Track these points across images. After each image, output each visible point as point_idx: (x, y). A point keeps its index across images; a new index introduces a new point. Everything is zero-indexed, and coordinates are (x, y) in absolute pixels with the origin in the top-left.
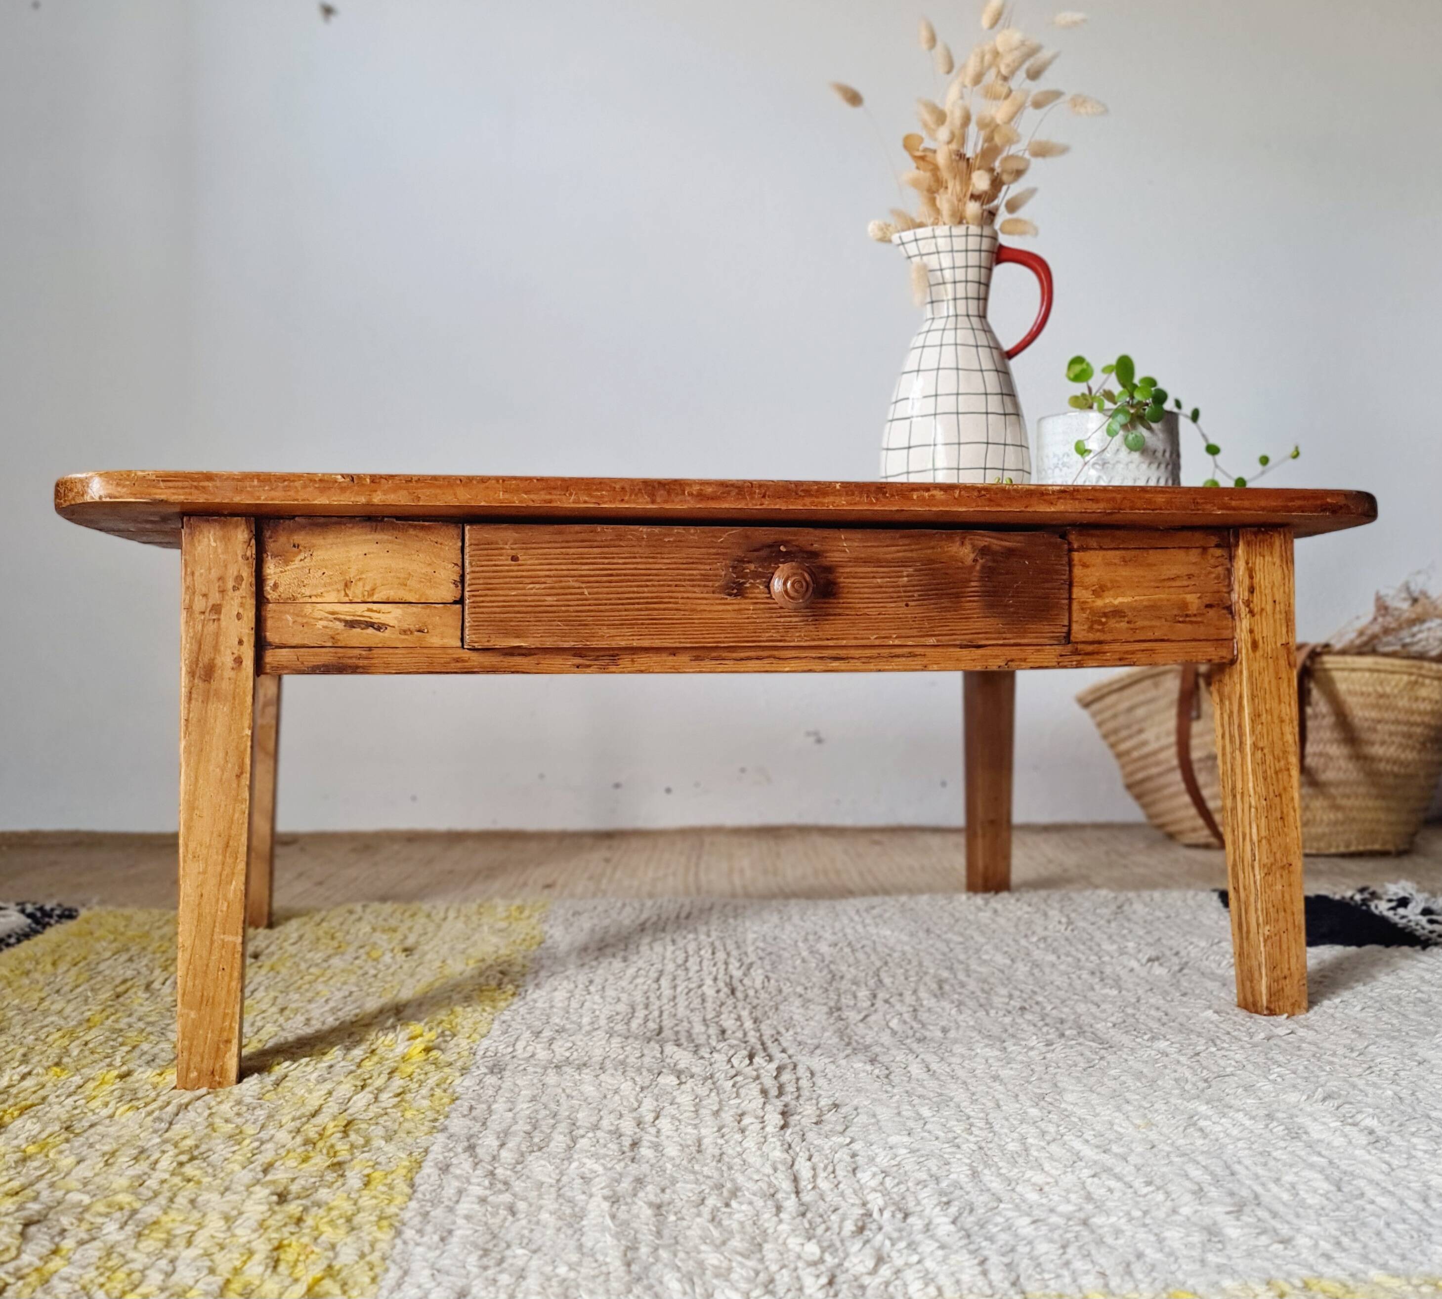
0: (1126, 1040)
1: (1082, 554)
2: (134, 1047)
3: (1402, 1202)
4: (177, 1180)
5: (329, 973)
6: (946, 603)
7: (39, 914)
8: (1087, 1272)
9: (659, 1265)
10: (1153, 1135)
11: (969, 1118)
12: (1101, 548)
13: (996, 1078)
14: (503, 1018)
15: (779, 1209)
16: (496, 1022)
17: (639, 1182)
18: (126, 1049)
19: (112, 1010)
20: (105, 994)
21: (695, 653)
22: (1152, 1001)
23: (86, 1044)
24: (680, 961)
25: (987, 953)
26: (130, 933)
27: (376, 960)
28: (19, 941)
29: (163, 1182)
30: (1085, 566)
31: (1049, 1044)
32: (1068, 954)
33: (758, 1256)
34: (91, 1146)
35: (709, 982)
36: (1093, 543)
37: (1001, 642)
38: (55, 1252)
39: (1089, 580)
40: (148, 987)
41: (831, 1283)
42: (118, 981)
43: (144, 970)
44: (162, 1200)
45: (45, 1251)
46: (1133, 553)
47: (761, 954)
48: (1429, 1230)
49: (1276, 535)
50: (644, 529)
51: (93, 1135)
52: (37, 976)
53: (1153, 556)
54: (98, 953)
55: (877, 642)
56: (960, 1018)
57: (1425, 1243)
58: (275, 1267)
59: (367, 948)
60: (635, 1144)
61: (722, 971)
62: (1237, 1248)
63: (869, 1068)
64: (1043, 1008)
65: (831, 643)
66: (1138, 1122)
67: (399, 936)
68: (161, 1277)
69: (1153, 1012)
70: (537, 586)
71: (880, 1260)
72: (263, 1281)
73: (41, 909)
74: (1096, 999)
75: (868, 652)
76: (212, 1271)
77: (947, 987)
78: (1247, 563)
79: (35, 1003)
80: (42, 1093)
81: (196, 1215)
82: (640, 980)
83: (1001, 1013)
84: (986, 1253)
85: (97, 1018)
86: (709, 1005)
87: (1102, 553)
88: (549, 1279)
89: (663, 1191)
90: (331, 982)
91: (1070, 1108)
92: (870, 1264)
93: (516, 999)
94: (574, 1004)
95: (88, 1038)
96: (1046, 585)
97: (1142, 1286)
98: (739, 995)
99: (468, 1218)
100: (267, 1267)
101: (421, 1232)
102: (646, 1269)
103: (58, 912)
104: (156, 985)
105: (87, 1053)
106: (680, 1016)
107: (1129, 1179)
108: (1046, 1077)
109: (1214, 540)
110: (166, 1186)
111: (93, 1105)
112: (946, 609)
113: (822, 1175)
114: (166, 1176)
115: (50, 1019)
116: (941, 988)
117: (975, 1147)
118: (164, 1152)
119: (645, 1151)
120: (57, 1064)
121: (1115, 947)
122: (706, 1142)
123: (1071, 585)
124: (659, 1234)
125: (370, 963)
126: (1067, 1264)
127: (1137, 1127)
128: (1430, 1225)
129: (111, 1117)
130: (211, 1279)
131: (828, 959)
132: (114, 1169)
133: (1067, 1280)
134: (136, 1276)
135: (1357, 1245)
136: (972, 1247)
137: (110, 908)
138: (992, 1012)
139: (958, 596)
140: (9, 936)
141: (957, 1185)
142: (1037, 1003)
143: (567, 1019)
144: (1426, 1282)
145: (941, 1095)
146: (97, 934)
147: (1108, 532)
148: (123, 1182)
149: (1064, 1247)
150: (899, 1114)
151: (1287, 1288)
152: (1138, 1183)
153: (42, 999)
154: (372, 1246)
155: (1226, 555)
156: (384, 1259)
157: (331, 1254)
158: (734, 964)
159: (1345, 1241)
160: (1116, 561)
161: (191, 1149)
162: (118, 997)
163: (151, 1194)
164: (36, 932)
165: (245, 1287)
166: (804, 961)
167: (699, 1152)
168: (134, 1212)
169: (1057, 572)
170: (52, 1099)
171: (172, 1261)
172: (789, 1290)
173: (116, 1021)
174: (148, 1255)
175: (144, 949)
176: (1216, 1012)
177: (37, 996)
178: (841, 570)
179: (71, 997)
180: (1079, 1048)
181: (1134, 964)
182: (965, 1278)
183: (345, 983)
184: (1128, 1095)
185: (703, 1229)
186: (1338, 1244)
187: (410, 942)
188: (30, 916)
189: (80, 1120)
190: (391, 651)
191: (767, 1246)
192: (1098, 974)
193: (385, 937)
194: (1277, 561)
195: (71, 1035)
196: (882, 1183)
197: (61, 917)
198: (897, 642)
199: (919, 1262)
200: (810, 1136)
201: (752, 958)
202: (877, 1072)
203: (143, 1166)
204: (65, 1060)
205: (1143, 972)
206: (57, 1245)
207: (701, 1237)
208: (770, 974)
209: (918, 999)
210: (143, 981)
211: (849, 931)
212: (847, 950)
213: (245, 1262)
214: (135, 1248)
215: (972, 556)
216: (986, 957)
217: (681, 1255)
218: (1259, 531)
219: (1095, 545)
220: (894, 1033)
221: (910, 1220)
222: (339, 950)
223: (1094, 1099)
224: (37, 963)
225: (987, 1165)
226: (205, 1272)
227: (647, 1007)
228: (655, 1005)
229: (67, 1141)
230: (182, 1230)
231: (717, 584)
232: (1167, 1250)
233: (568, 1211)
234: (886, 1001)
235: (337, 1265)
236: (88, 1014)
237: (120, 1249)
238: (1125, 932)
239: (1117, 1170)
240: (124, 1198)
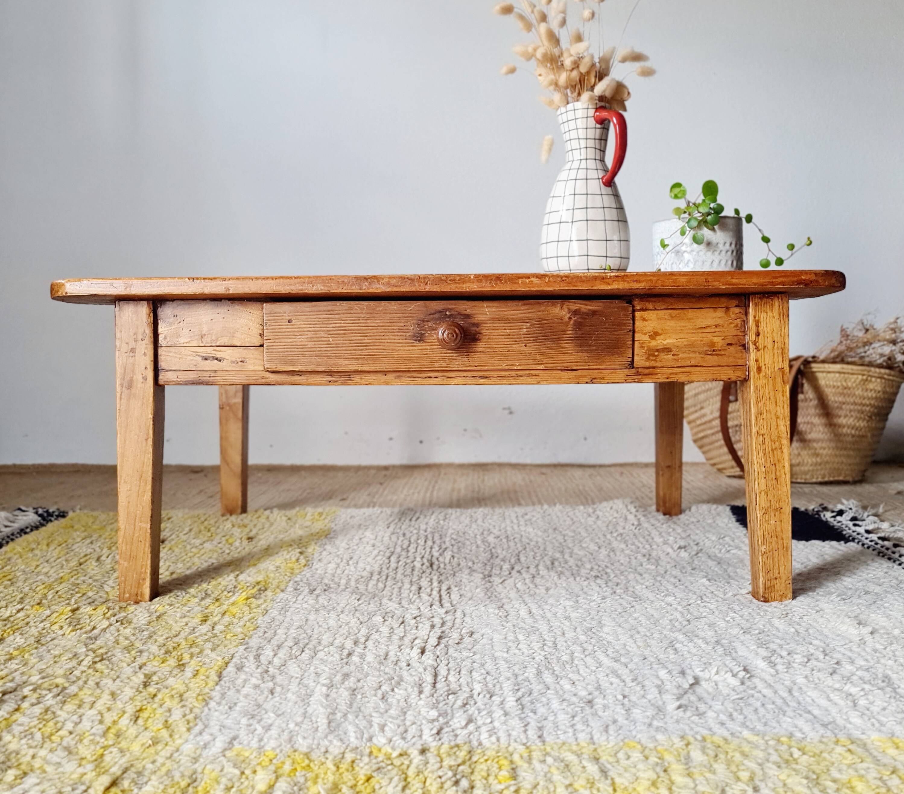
0: (651, 596)
1: (642, 312)
2: (84, 594)
3: (776, 692)
4: (91, 671)
5: (202, 551)
6: (550, 344)
7: (45, 515)
8: (583, 731)
9: (347, 723)
10: (647, 653)
11: (544, 640)
12: (656, 309)
13: (568, 618)
14: (296, 579)
15: (421, 692)
16: (291, 582)
17: (346, 676)
18: (79, 595)
19: (75, 572)
20: (73, 563)
21: (398, 374)
22: (674, 573)
23: (57, 592)
24: (405, 547)
25: (586, 542)
26: (95, 527)
27: (231, 544)
28: (32, 530)
29: (83, 672)
30: (644, 320)
31: (604, 598)
32: (633, 544)
33: (402, 718)
34: (49, 651)
35: (418, 559)
36: (650, 306)
37: (586, 367)
38: (17, 710)
39: (647, 329)
40: (98, 559)
41: (438, 733)
42: (82, 555)
43: (98, 549)
44: (81, 683)
45: (11, 709)
46: (677, 311)
47: (453, 542)
48: (786, 709)
49: (776, 298)
50: (365, 303)
51: (51, 645)
52: (37, 552)
53: (691, 314)
54: (74, 539)
55: (507, 368)
56: (560, 581)
57: (781, 716)
58: (136, 721)
59: (227, 537)
60: (350, 655)
61: (428, 553)
62: (672, 718)
63: (496, 611)
64: (609, 576)
65: (478, 368)
66: (640, 644)
67: (247, 530)
68: (73, 725)
69: (672, 580)
70: (303, 336)
71: (470, 721)
72: (128, 729)
73: (47, 512)
74: (641, 571)
75: (503, 373)
76: (101, 722)
77: (556, 563)
78: (755, 317)
79: (33, 568)
80: (27, 620)
81: (98, 691)
82: (379, 558)
83: (583, 579)
84: (529, 720)
85: (66, 577)
86: (416, 573)
87: (656, 312)
88: (283, 731)
89: (359, 681)
90: (203, 557)
91: (604, 636)
92: (463, 723)
93: (306, 568)
94: (339, 571)
95: (59, 589)
96: (619, 332)
97: (611, 738)
98: (435, 567)
99: (246, 696)
100: (131, 720)
101: (219, 704)
102: (339, 725)
103: (56, 513)
104: (103, 558)
105: (56, 597)
106: (397, 578)
107: (623, 677)
108: (596, 617)
109: (735, 302)
110: (84, 674)
111: (54, 627)
112: (551, 348)
113: (452, 673)
114: (85, 669)
115: (40, 577)
116: (553, 563)
117: (543, 658)
118: (87, 655)
119: (355, 659)
120: (38, 604)
121: (661, 540)
122: (391, 654)
123: (634, 332)
124: (351, 706)
125: (227, 546)
126: (573, 726)
127: (639, 647)
128: (788, 705)
129: (64, 635)
130: (100, 726)
131: (492, 545)
132: (57, 665)
133: (570, 734)
134: (59, 725)
135: (741, 717)
136: (523, 716)
137: (85, 511)
138: (578, 579)
139: (559, 340)
140: (27, 528)
141: (527, 680)
142: (606, 573)
143: (333, 580)
144: (773, 739)
145: (533, 627)
146: (76, 527)
147: (660, 299)
148: (61, 672)
149: (573, 717)
150: (506, 638)
151: (691, 740)
152: (628, 680)
153: (37, 566)
154: (191, 711)
155: (743, 312)
156: (196, 718)
157: (168, 714)
158: (436, 548)
159: (735, 714)
160: (666, 316)
161: (102, 655)
162: (81, 564)
163: (75, 679)
164: (42, 525)
165: (118, 732)
166: (478, 547)
167: (385, 659)
168: (65, 688)
169: (624, 325)
170: (32, 624)
171: (80, 716)
172: (414, 737)
173: (77, 579)
174: (68, 713)
175: (100, 536)
176: (709, 580)
177: (34, 564)
178: (484, 325)
179: (54, 564)
180: (621, 601)
181: (670, 550)
182: (514, 733)
183: (210, 558)
184: (640, 629)
185: (375, 703)
186: (731, 715)
187: (252, 534)
188: (40, 515)
189: (45, 636)
190: (227, 373)
191: (409, 713)
192: (647, 556)
193: (239, 530)
194: (776, 314)
195: (50, 587)
196: (485, 679)
197: (58, 516)
198: (519, 368)
199: (491, 722)
200: (451, 651)
201: (448, 544)
202: (500, 614)
203: (74, 663)
204: (44, 601)
205: (673, 555)
206: (19, 705)
207: (374, 708)
208: (456, 555)
209: (538, 570)
210: (95, 556)
211: (509, 529)
212: (504, 540)
213: (120, 718)
214: (61, 709)
215: (568, 315)
216: (584, 545)
217: (360, 717)
218: (764, 297)
219: (651, 307)
220: (518, 591)
221: (494, 698)
222: (211, 539)
223: (620, 630)
224: (39, 544)
225: (547, 668)
226: (97, 723)
227: (380, 573)
228: (385, 571)
229: (36, 648)
230: (88, 700)
231: (408, 334)
232: (632, 719)
233: (304, 692)
234: (519, 572)
235: (170, 721)
236: (62, 574)
237: (52, 709)
238: (671, 530)
239: (619, 672)
240: (59, 681)
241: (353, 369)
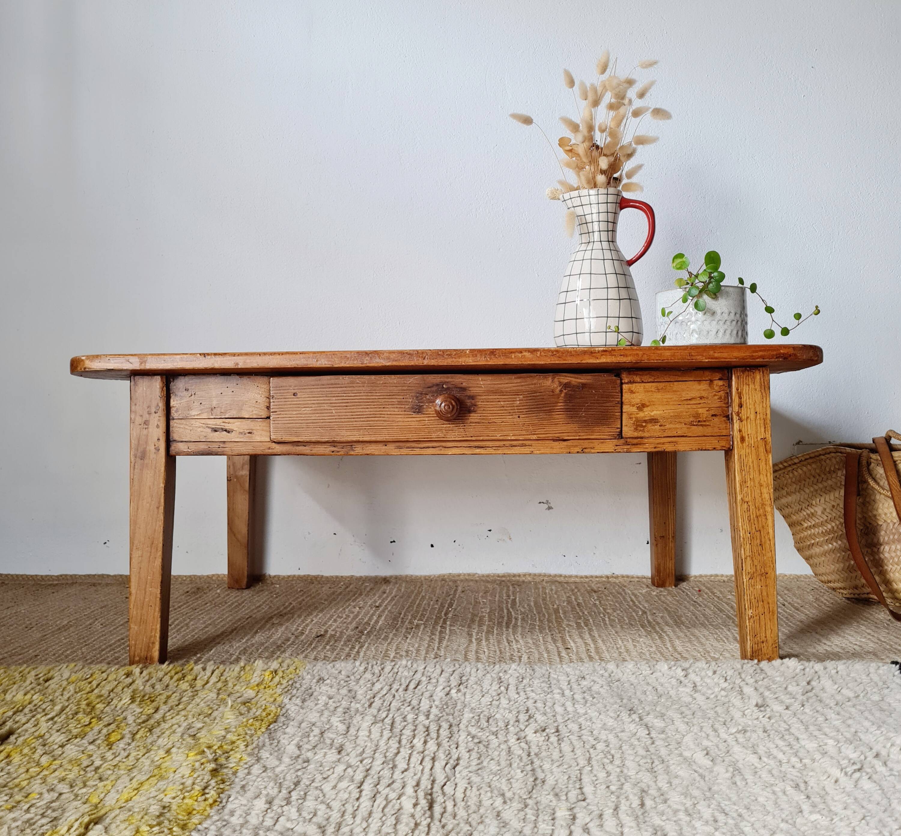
1: (630, 385)
6: (542, 415)
12: (643, 382)
21: (398, 444)
30: (632, 392)
36: (638, 379)
37: (578, 438)
39: (634, 401)
46: (663, 384)
49: (757, 372)
50: (367, 377)
53: (676, 386)
55: (501, 438)
65: (474, 438)
70: (308, 409)
75: (498, 444)
78: (737, 390)
87: (643, 384)
96: (608, 404)
109: (718, 375)
112: (542, 419)
123: (622, 403)
139: (550, 411)
147: (647, 372)
155: (726, 385)
160: (653, 389)
169: (613, 397)
178: (479, 397)
190: (235, 444)
194: (758, 387)
198: (513, 438)
215: (559, 388)
218: (746, 369)
219: (639, 380)
231: (407, 407)
241: (354, 439)
